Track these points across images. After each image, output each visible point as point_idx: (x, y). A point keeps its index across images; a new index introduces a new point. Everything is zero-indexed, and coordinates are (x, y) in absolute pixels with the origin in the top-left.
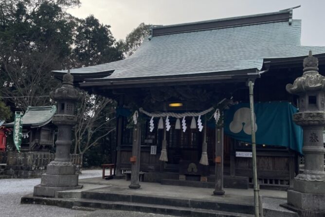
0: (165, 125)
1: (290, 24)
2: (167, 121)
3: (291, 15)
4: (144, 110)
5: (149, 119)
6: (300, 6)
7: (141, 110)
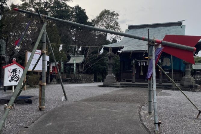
0: (143, 64)
1: (181, 27)
2: (144, 62)
3: (182, 23)
4: (136, 59)
5: (138, 62)
6: (185, 20)
7: (135, 59)
